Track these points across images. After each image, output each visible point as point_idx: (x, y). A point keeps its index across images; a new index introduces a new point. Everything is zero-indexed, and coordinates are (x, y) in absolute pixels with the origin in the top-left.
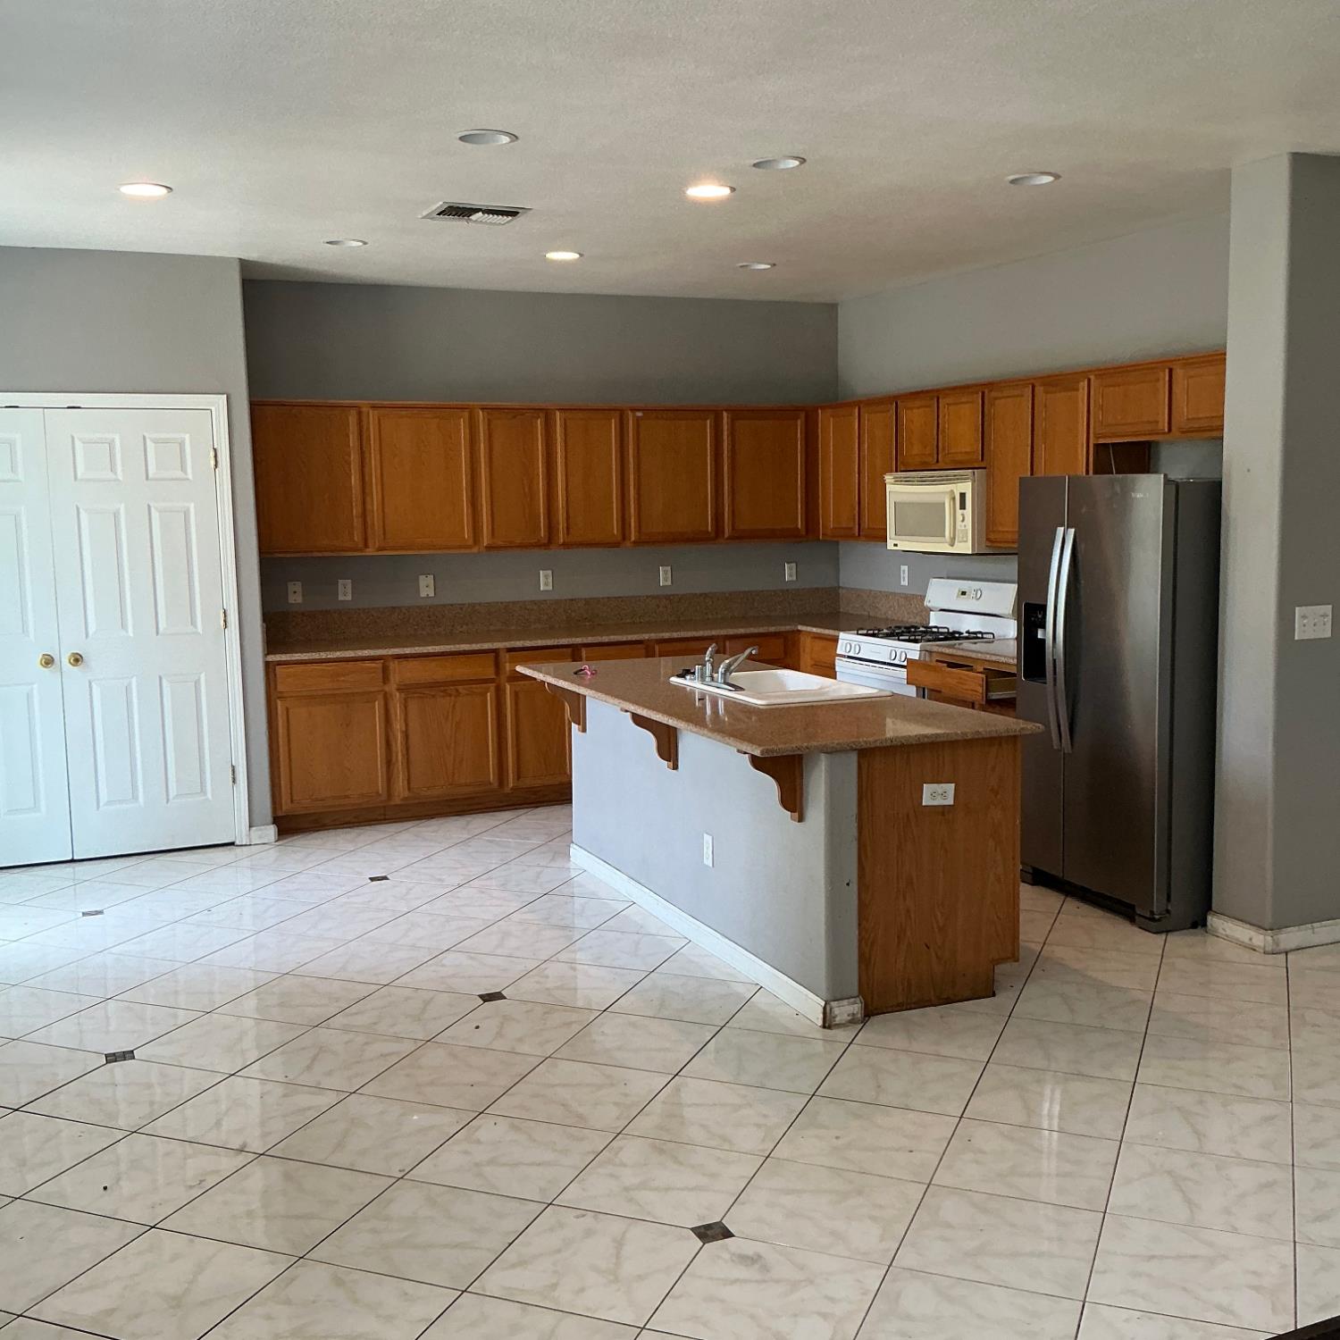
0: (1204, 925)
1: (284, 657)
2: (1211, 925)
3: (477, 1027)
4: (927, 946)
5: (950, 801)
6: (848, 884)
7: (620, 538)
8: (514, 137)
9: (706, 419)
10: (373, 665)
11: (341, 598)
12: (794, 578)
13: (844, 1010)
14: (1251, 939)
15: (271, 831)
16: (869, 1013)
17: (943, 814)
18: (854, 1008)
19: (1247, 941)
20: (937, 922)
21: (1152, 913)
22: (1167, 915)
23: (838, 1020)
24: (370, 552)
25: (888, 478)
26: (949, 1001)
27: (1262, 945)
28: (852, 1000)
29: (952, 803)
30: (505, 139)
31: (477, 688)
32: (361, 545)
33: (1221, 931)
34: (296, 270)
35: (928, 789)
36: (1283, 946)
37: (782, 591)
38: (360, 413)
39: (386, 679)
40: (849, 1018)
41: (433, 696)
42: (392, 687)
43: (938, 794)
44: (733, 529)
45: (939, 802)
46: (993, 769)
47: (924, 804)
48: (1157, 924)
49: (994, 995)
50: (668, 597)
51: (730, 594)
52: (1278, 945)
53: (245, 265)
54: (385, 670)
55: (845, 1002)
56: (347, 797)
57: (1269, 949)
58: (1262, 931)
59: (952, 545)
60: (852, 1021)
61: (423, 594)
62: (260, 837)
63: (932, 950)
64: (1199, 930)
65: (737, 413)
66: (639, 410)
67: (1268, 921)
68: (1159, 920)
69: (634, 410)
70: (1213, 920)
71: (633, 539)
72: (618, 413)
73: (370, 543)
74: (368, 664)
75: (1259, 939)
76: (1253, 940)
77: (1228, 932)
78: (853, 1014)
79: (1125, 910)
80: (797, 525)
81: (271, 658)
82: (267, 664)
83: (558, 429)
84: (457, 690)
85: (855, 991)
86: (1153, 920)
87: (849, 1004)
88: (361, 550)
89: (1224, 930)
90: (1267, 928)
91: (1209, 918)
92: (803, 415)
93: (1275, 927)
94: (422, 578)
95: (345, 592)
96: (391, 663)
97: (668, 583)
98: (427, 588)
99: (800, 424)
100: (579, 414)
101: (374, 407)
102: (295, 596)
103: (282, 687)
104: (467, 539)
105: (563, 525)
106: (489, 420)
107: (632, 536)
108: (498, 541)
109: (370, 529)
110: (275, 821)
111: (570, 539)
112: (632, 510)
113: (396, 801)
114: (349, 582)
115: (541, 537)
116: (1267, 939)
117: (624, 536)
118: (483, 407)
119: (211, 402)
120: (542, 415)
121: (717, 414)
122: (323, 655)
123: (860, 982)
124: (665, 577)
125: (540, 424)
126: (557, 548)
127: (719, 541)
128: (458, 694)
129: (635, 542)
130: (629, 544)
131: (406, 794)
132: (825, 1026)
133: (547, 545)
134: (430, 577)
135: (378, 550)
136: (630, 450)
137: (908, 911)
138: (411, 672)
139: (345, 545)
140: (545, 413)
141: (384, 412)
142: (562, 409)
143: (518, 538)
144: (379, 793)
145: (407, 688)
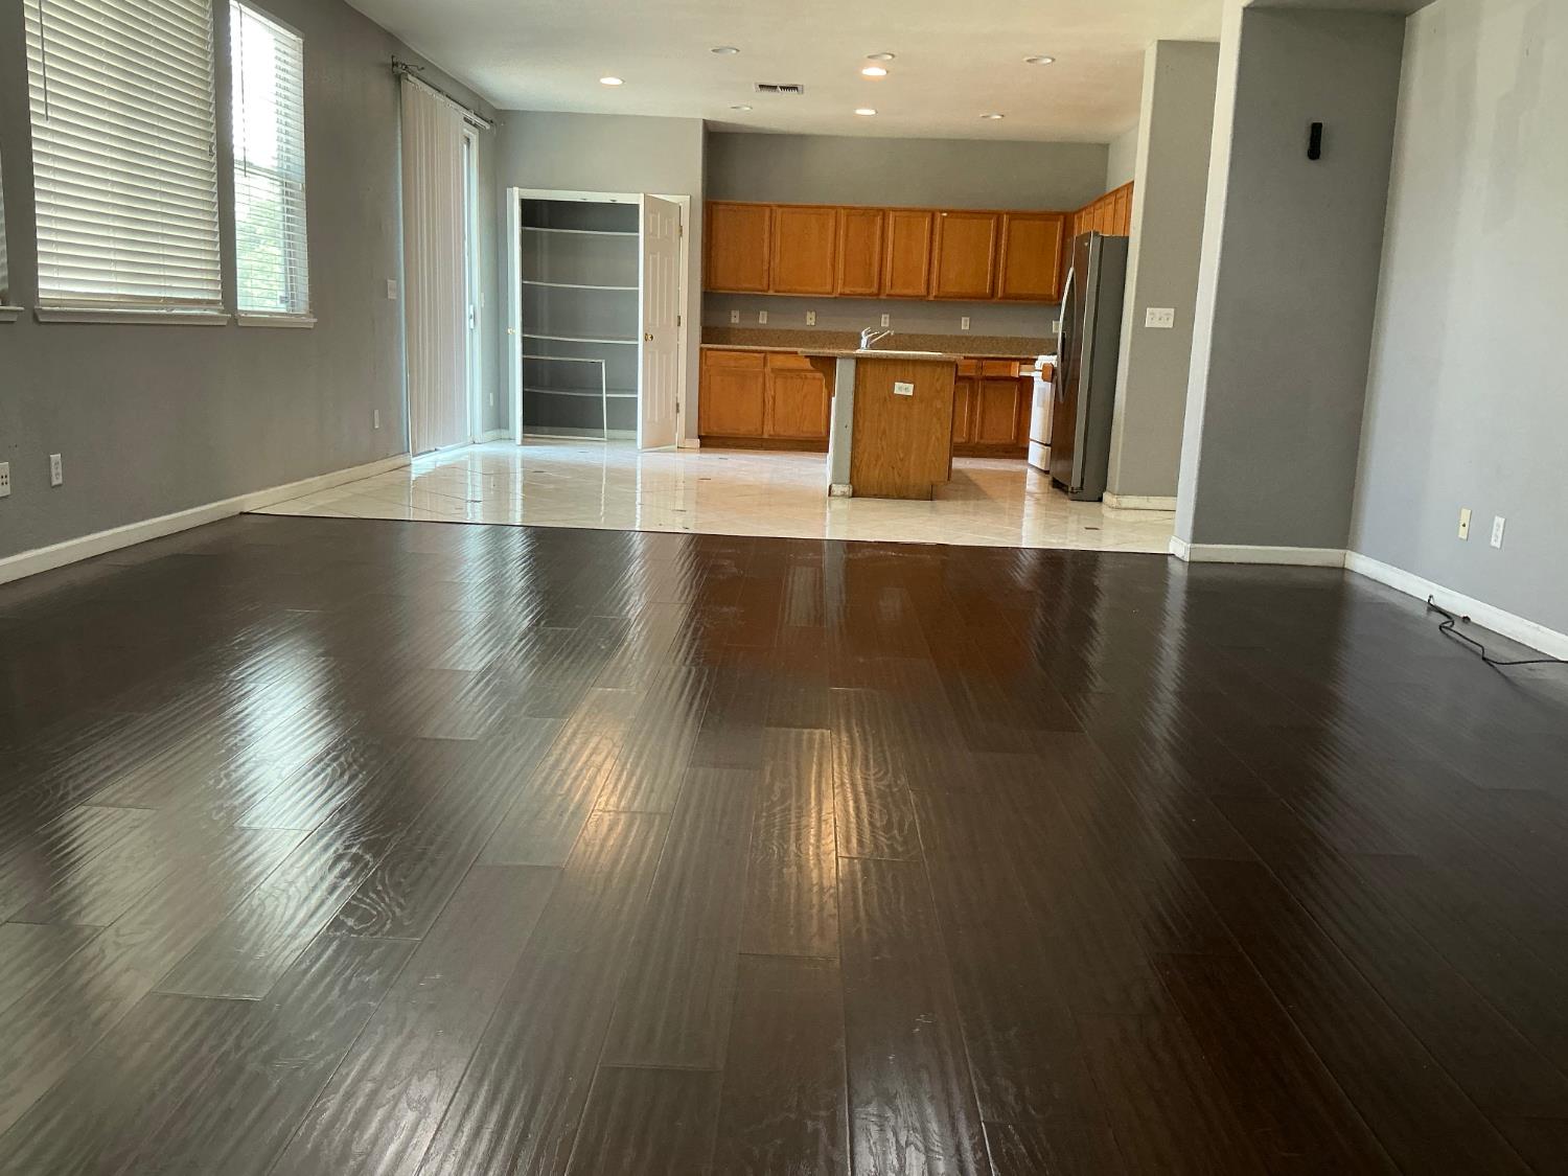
0: (1100, 500)
1: (710, 346)
4: (892, 467)
5: (910, 393)
6: (846, 427)
7: (925, 294)
8: (738, 50)
9: (991, 219)
10: (761, 355)
11: (760, 321)
13: (838, 489)
15: (697, 442)
16: (854, 495)
17: (906, 400)
18: (847, 489)
20: (900, 456)
21: (1072, 488)
22: (1081, 490)
23: (835, 493)
24: (771, 293)
26: (904, 498)
28: (845, 486)
29: (911, 395)
30: (734, 52)
32: (766, 288)
34: (741, 126)
35: (897, 385)
36: (1124, 506)
38: (771, 210)
39: (765, 365)
42: (768, 370)
43: (903, 389)
44: (1005, 292)
45: (903, 393)
46: (938, 379)
47: (895, 393)
48: (1075, 495)
49: (931, 499)
51: (1011, 338)
53: (705, 122)
54: (765, 358)
55: (841, 485)
56: (739, 429)
60: (843, 495)
61: (808, 324)
62: (690, 444)
63: (895, 469)
64: (1096, 502)
65: (1015, 216)
66: (945, 212)
67: (1117, 490)
68: (1075, 492)
69: (942, 212)
70: (1106, 496)
71: (933, 294)
72: (930, 214)
73: (771, 286)
74: (756, 355)
78: (845, 493)
80: (1052, 292)
81: (704, 345)
82: (701, 349)
83: (891, 223)
85: (848, 481)
87: (843, 487)
88: (764, 291)
91: (1104, 494)
92: (1062, 217)
93: (1120, 494)
94: (808, 313)
95: (763, 319)
96: (768, 356)
97: (967, 328)
98: (811, 319)
99: (1059, 225)
100: (903, 214)
101: (780, 206)
102: (735, 319)
103: (709, 363)
104: (828, 288)
105: (888, 284)
106: (848, 216)
107: (934, 292)
108: (847, 291)
109: (771, 279)
110: (699, 437)
111: (892, 292)
112: (934, 276)
113: (766, 436)
114: (766, 313)
115: (874, 290)
116: (1115, 500)
117: (928, 293)
118: (844, 208)
119: (682, 200)
120: (881, 213)
121: (999, 216)
122: (731, 347)
123: (851, 477)
124: (965, 324)
125: (879, 220)
126: (883, 297)
127: (995, 300)
128: (806, 378)
129: (935, 297)
130: (931, 298)
131: (772, 433)
132: (830, 495)
133: (878, 294)
134: (813, 313)
135: (776, 292)
136: (937, 238)
137: (882, 448)
138: (779, 362)
139: (760, 287)
140: (884, 212)
141: (785, 209)
142: (895, 210)
143: (859, 290)
144: (756, 430)
145: (778, 372)
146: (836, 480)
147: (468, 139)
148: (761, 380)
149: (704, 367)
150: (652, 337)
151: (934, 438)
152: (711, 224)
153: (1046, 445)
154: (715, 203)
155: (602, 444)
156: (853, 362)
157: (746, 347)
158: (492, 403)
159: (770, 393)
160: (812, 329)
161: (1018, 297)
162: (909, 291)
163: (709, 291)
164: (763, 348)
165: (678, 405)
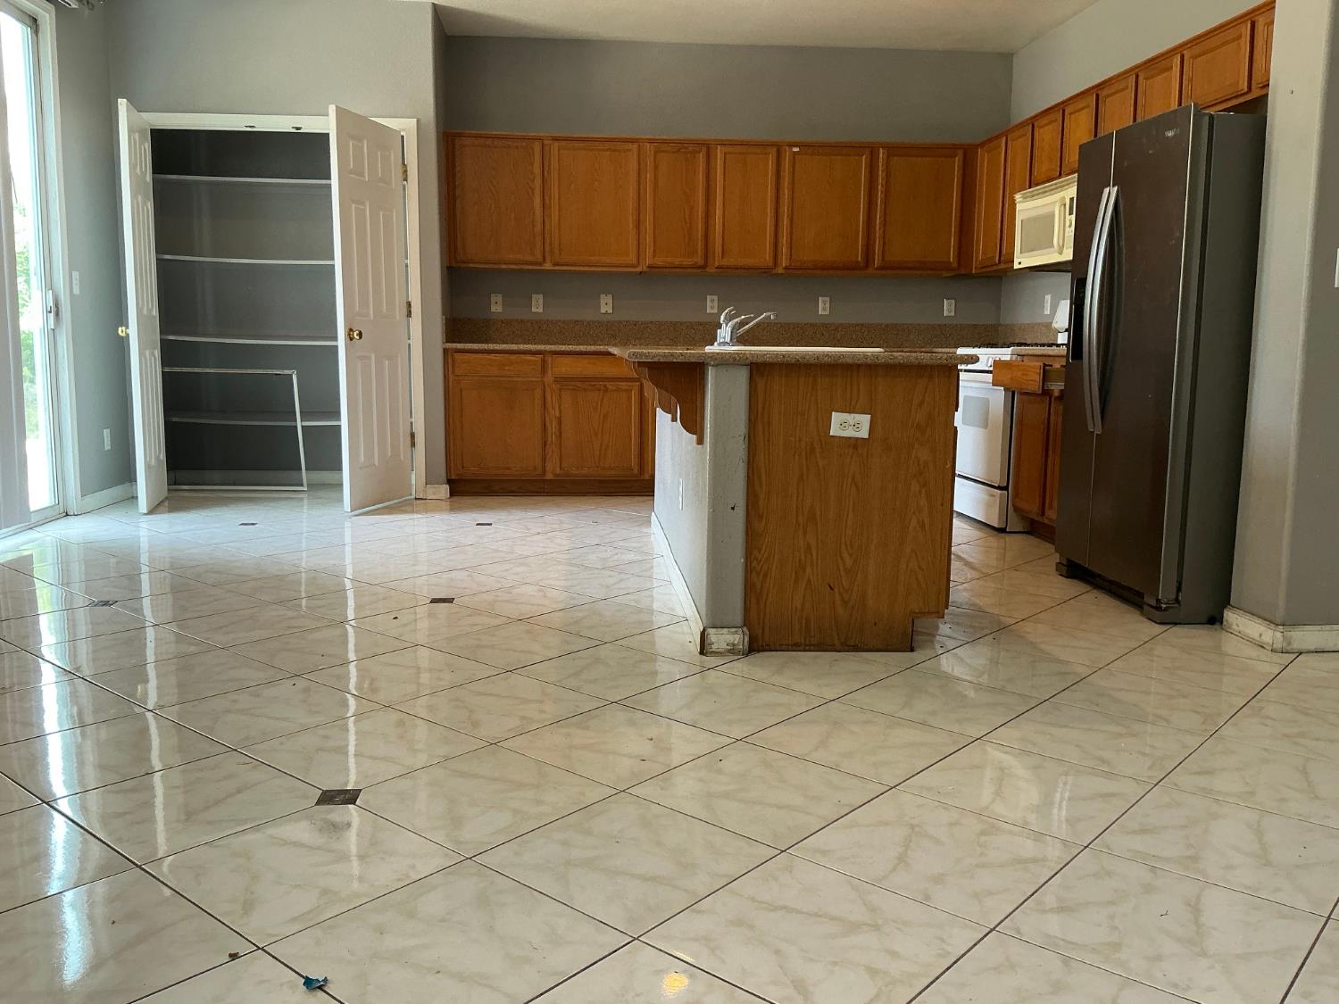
0: (1221, 621)
1: (460, 346)
2: (1227, 621)
3: (396, 618)
4: (830, 586)
5: (864, 434)
6: (733, 508)
7: (771, 264)
9: (862, 156)
10: (533, 358)
11: (534, 310)
12: (953, 314)
13: (720, 639)
14: (1261, 635)
15: (444, 490)
16: (755, 646)
17: (855, 447)
18: (737, 638)
19: (1256, 636)
20: (844, 564)
21: (1158, 601)
22: (1177, 605)
23: (714, 647)
24: (548, 266)
25: (1018, 197)
26: (856, 648)
27: (1271, 641)
28: (734, 630)
29: (866, 436)
31: (623, 385)
32: (540, 260)
33: (1235, 627)
35: (836, 417)
36: (1296, 646)
37: (939, 325)
38: (543, 145)
39: (544, 370)
40: (729, 648)
41: (585, 390)
42: (549, 378)
43: (849, 425)
44: (883, 260)
45: (850, 433)
46: (921, 404)
47: (831, 434)
48: (1166, 614)
49: (912, 650)
50: (825, 326)
51: (887, 325)
52: (1289, 643)
53: (437, 10)
54: (544, 361)
55: (725, 630)
56: (508, 469)
57: (1278, 646)
58: (1273, 626)
59: (1061, 254)
60: (732, 651)
61: (603, 311)
62: (434, 494)
63: (836, 590)
64: (1217, 626)
65: (894, 150)
66: (796, 145)
67: (1280, 614)
68: (1166, 609)
69: (792, 145)
70: (1230, 616)
71: (784, 265)
72: (774, 149)
73: (547, 257)
74: (529, 357)
75: (1269, 635)
76: (1263, 637)
77: (1241, 628)
78: (734, 645)
79: (1131, 596)
80: (949, 258)
81: (449, 345)
82: (445, 351)
83: (719, 162)
84: (605, 386)
85: (739, 619)
86: (1158, 608)
87: (729, 633)
89: (1238, 626)
90: (1279, 621)
91: (1226, 612)
92: (960, 153)
93: (1289, 622)
94: (603, 296)
95: (538, 305)
96: (549, 359)
97: (827, 313)
98: (606, 305)
99: (958, 161)
100: (738, 149)
101: (555, 139)
102: (497, 306)
103: (458, 371)
104: (632, 258)
105: (718, 249)
106: (656, 153)
107: (784, 262)
108: (659, 261)
109: (547, 249)
110: (449, 482)
111: (725, 262)
112: (784, 240)
113: (549, 476)
114: (541, 297)
115: (699, 260)
116: (1279, 635)
117: (775, 264)
118: (651, 141)
119: (405, 126)
120: (704, 149)
121: (872, 149)
122: (491, 346)
123: (746, 610)
124: (823, 307)
125: (701, 157)
126: (711, 270)
127: (870, 270)
128: (606, 390)
129: (786, 268)
130: (780, 270)
131: (558, 471)
132: (702, 653)
133: (703, 267)
134: (610, 297)
135: (554, 265)
136: (786, 183)
137: (809, 547)
138: (566, 367)
139: (529, 258)
140: (707, 147)
141: (563, 143)
142: (723, 143)
143: (677, 261)
144: (535, 468)
145: (562, 381)
146: (714, 620)
147: (35, 20)
148: (538, 393)
149: (451, 378)
150: (360, 334)
151: (914, 522)
152: (454, 166)
153: (999, 488)
154: (460, 135)
155: (301, 496)
156: (742, 375)
157: (514, 347)
158: (107, 447)
159: (554, 412)
160: (609, 317)
161: (900, 267)
162: (750, 262)
163: (454, 265)
164: (541, 347)
165: (413, 436)
